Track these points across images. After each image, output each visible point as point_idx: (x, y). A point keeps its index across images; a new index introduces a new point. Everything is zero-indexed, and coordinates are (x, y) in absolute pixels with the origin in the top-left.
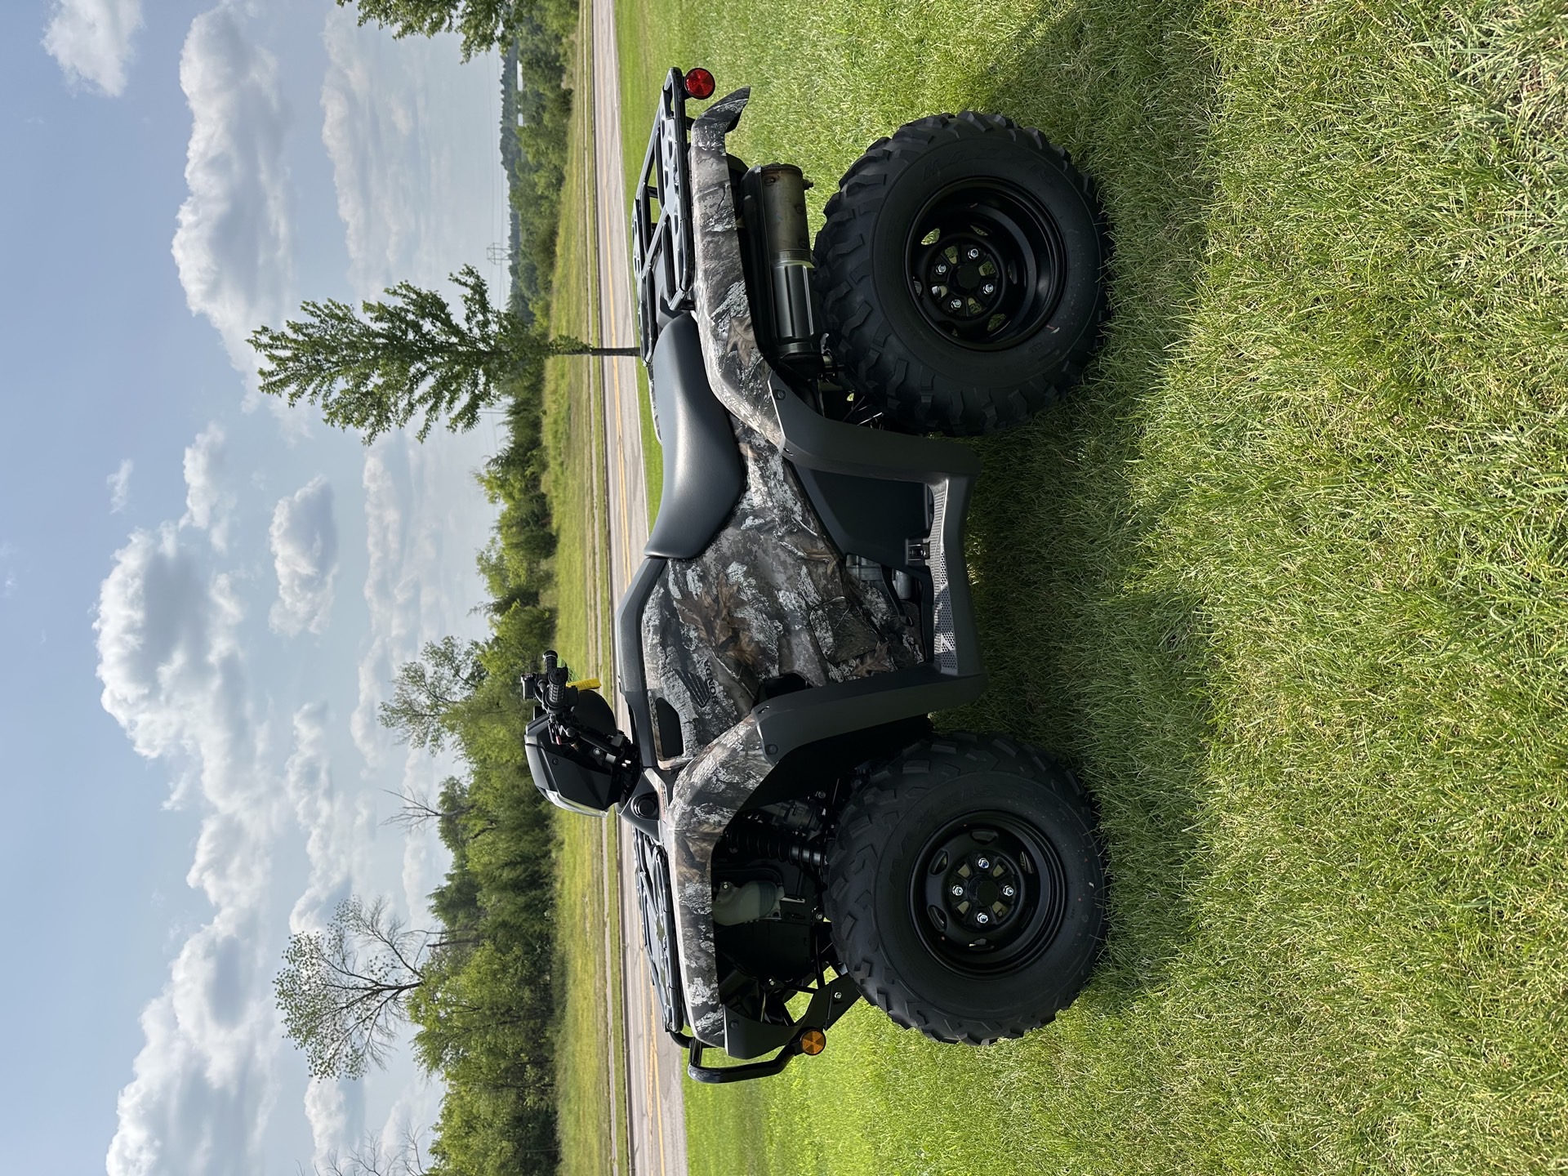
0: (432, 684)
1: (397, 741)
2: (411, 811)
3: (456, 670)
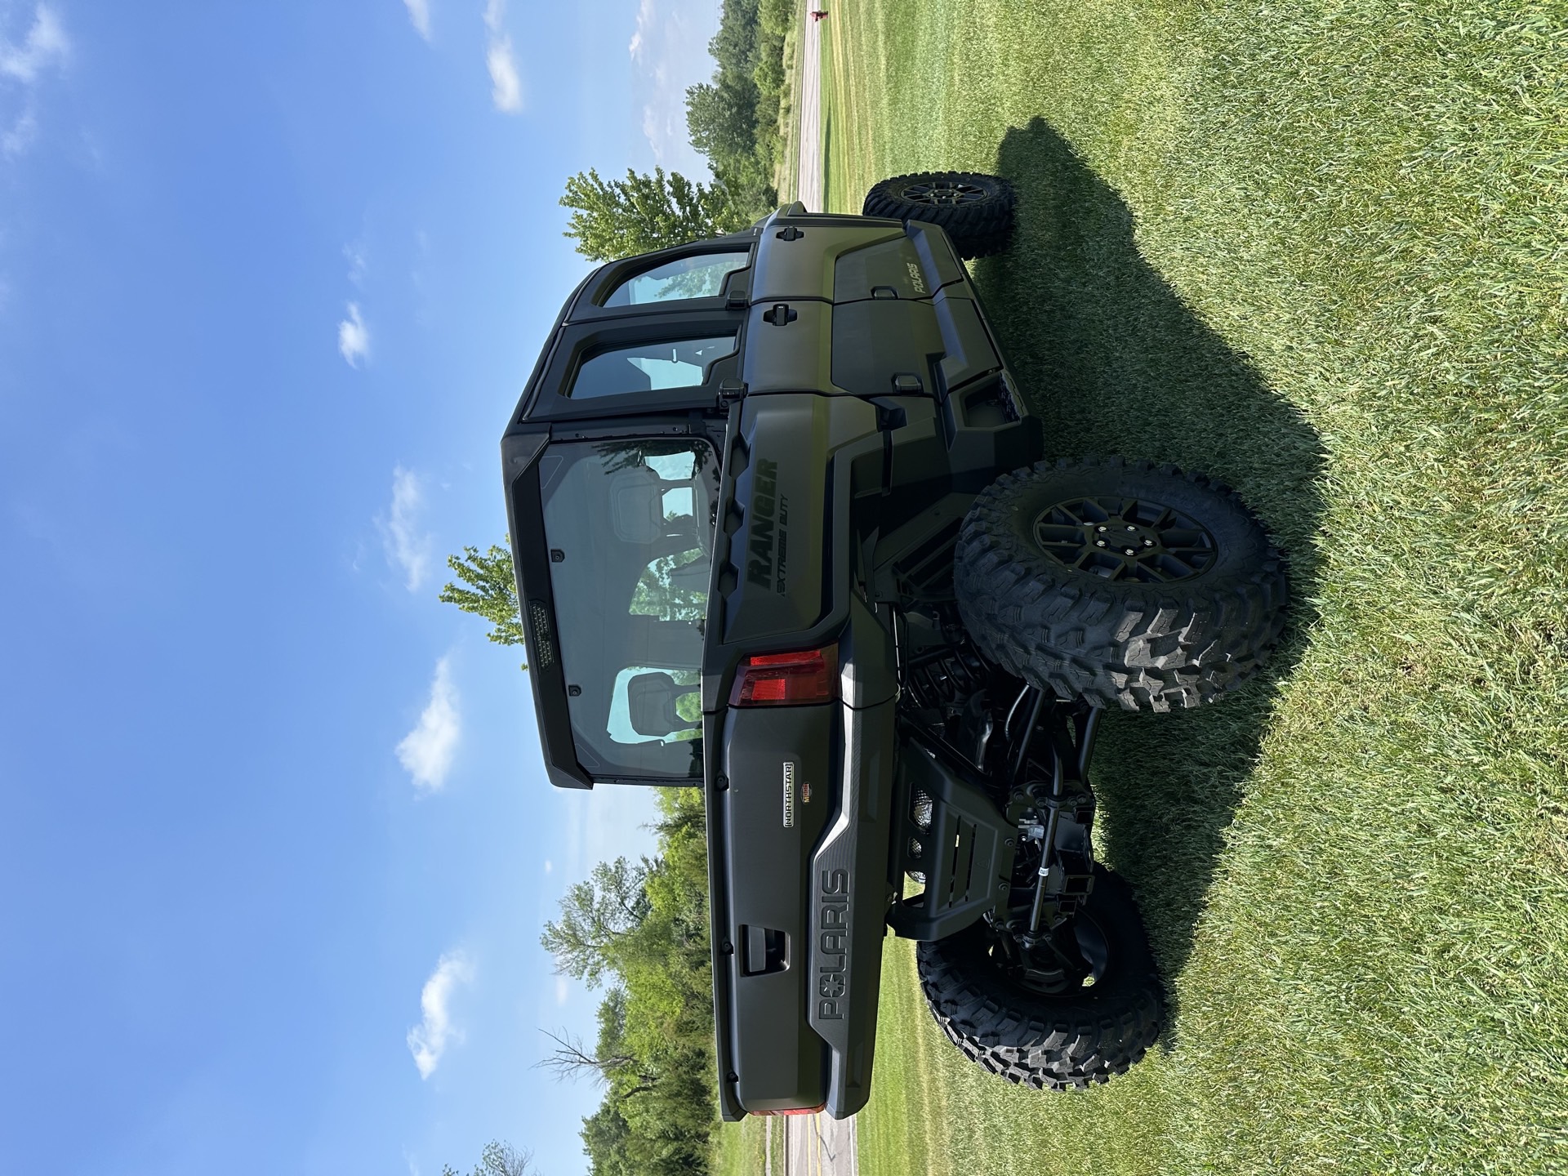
0: (598, 910)
1: (555, 970)
2: (563, 1056)
3: (623, 899)
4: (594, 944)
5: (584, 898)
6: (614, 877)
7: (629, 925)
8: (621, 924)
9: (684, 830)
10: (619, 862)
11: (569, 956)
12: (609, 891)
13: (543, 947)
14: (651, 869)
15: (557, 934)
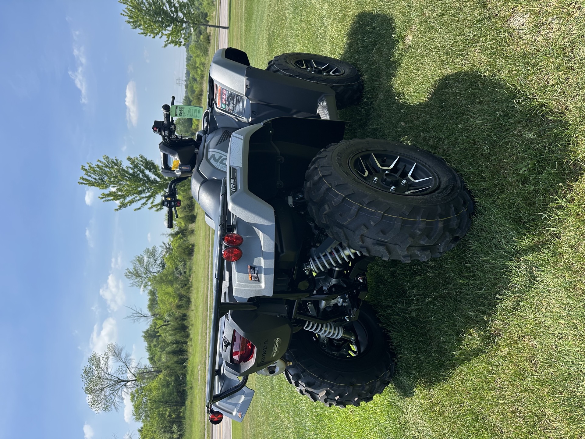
0: (146, 265)
2: (135, 315)
3: (156, 260)
4: (145, 276)
5: (140, 260)
6: (152, 254)
7: (158, 269)
8: (155, 269)
9: (178, 236)
10: (153, 248)
11: (136, 280)
12: (150, 258)
13: (126, 277)
14: (166, 247)
15: (130, 273)
